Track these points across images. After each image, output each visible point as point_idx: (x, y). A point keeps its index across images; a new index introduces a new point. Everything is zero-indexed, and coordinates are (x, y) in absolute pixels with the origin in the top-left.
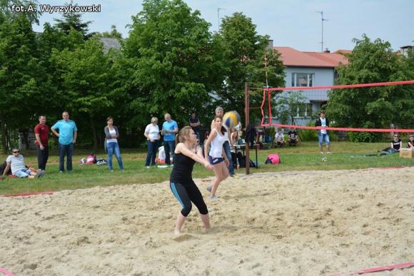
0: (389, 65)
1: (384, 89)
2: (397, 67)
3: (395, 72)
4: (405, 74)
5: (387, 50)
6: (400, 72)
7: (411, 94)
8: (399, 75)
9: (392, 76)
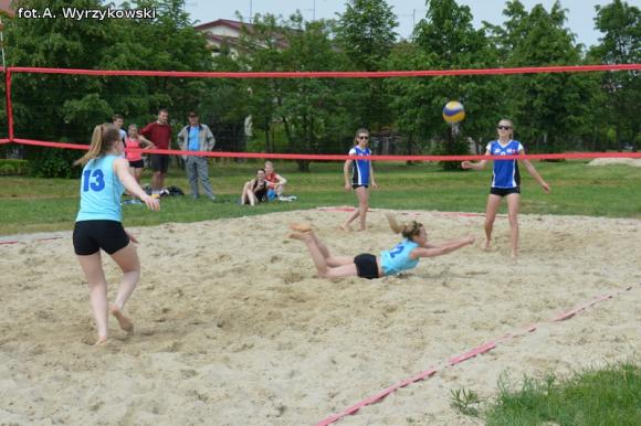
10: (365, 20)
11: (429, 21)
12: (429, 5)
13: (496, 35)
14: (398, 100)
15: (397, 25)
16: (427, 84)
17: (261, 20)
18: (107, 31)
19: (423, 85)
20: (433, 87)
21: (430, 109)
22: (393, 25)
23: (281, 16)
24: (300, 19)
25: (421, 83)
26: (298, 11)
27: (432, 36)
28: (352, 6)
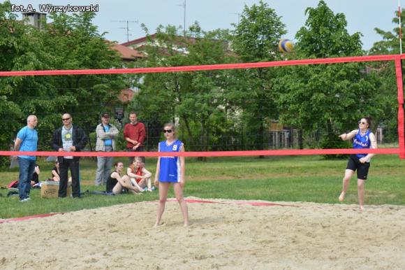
0: (13, 41)
1: (5, 80)
2: (26, 45)
3: (22, 53)
4: (39, 57)
5: (7, 15)
6: (30, 54)
7: (48, 90)
8: (30, 59)
9: (17, 60)
10: (257, 29)
11: (308, 28)
12: (308, 15)
13: (386, 40)
14: (282, 97)
15: (284, 33)
16: (306, 83)
17: (163, 30)
18: (18, 43)
19: (303, 84)
20: (311, 85)
21: (309, 105)
22: (282, 33)
23: (180, 27)
24: (198, 30)
25: (301, 82)
26: (196, 23)
27: (311, 41)
28: (247, 18)
